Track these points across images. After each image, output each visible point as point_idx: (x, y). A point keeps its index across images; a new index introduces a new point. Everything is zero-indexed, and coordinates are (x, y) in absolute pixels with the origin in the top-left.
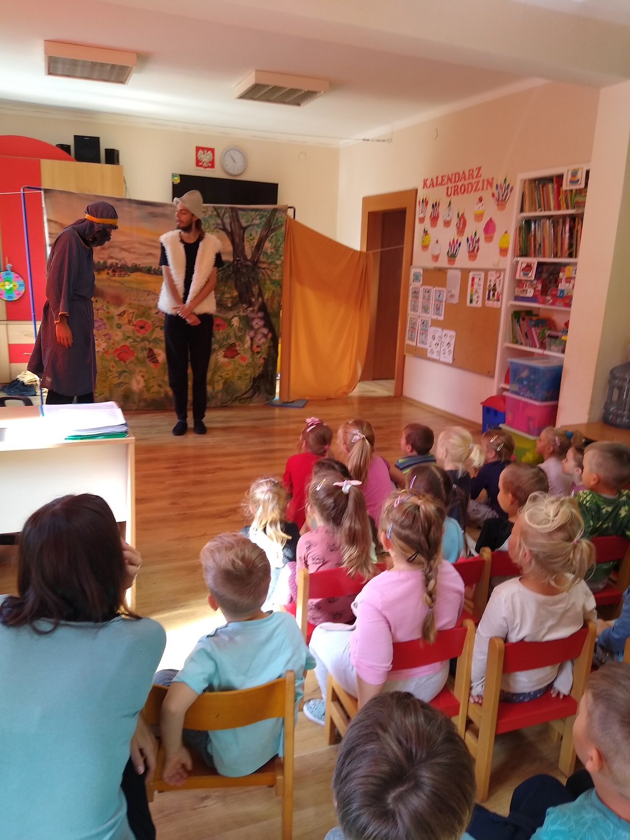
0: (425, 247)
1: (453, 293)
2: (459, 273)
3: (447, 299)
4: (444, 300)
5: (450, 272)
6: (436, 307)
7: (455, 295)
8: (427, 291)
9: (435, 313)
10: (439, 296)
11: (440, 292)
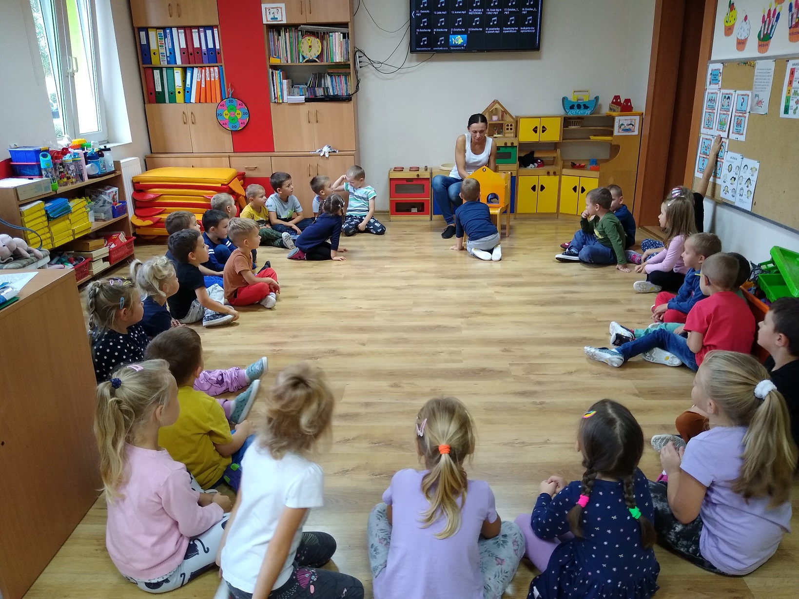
0: (729, 31)
1: (760, 99)
2: (771, 64)
3: (751, 109)
4: (748, 110)
5: (760, 64)
6: (736, 120)
7: (763, 100)
8: (727, 96)
9: (735, 131)
10: (742, 105)
11: (743, 98)
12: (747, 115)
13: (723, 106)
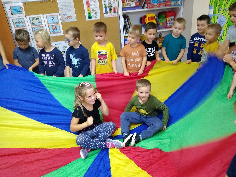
1: (68, 15)
3: (63, 20)
4: (60, 22)
6: (50, 27)
7: (72, 16)
8: (35, 18)
9: (52, 32)
10: (53, 20)
11: (52, 17)
12: (60, 24)
13: (33, 23)
